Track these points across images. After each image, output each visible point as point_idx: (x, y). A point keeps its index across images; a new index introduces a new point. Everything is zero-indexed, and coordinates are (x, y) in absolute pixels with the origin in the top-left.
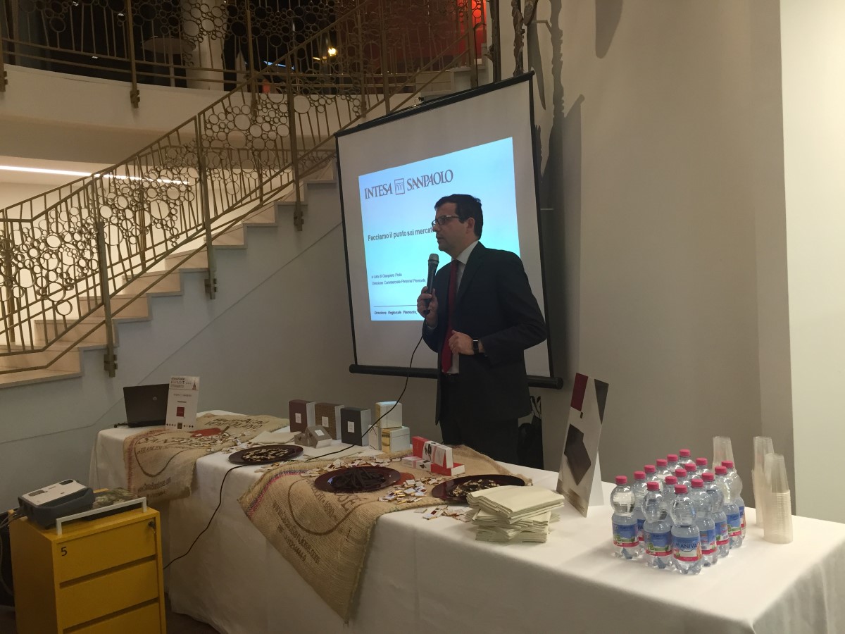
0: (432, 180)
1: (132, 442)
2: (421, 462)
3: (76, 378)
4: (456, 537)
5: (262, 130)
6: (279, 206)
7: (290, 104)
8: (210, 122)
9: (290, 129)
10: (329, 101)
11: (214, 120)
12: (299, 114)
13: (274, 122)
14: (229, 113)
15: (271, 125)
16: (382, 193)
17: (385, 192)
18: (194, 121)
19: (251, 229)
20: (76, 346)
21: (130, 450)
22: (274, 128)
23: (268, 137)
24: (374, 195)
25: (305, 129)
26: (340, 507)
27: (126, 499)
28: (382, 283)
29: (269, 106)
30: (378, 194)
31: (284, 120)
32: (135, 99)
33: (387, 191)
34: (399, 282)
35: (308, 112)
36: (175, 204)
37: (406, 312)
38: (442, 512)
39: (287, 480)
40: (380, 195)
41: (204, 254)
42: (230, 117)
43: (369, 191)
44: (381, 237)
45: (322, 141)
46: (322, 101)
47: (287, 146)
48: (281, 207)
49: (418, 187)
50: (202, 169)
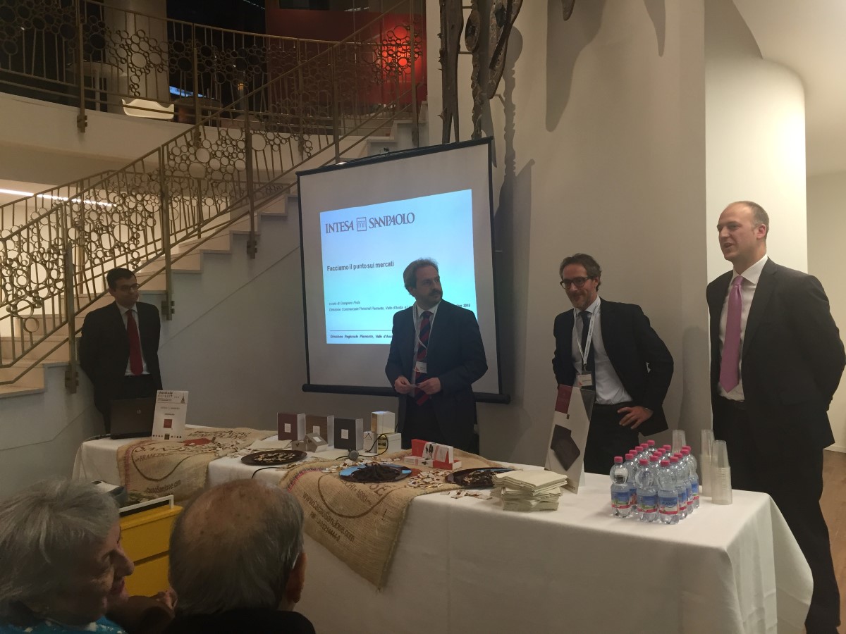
0: (394, 220)
1: (127, 451)
2: (424, 460)
3: (38, 393)
4: (487, 509)
5: (221, 164)
6: (234, 234)
7: (248, 141)
8: (173, 153)
9: (246, 164)
10: (284, 141)
11: (176, 152)
12: (256, 151)
13: (233, 157)
14: (191, 146)
15: (229, 160)
16: (343, 229)
17: (347, 228)
18: (157, 152)
19: (208, 255)
20: (41, 363)
21: (126, 459)
22: (232, 163)
23: (226, 170)
24: (336, 230)
25: (260, 163)
26: (374, 493)
27: (150, 498)
28: (340, 310)
29: (228, 142)
30: (339, 230)
31: (241, 155)
32: (82, 124)
33: (349, 228)
34: (357, 309)
35: (264, 150)
36: (138, 229)
37: (363, 337)
38: (465, 493)
39: (314, 476)
40: (341, 231)
41: (162, 277)
42: (192, 150)
43: (330, 226)
44: (341, 268)
45: (276, 176)
46: (277, 141)
47: (244, 178)
48: (236, 236)
49: (380, 226)
50: (165, 198)
